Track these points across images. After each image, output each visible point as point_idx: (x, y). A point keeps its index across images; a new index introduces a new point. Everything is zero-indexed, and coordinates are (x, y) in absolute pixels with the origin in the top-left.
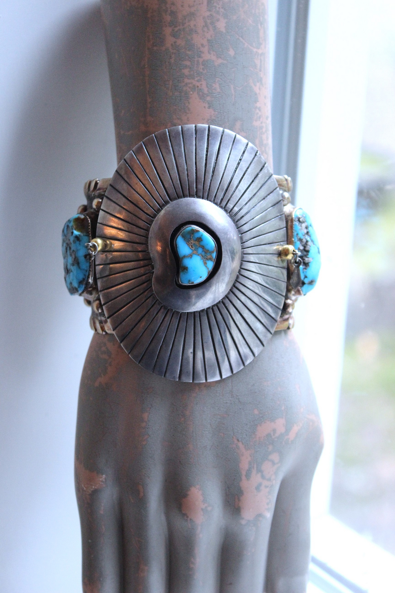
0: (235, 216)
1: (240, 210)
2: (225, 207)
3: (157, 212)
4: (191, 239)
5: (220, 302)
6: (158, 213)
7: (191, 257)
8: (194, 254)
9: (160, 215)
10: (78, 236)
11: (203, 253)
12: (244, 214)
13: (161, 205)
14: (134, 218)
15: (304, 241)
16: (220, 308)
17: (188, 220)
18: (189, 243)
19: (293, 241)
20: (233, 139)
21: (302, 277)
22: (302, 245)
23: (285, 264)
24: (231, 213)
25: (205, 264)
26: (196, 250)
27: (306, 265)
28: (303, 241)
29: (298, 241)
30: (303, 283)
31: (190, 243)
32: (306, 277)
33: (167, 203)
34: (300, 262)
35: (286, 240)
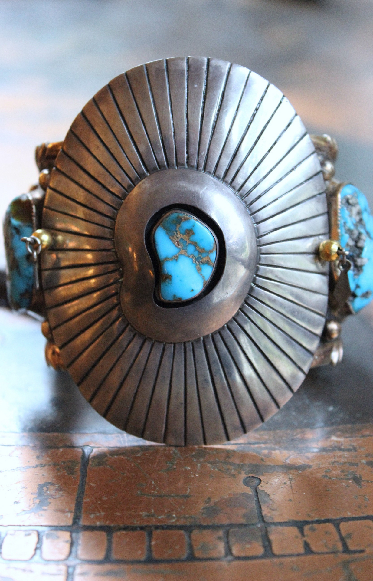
0: (247, 196)
1: (255, 186)
2: (231, 183)
3: (128, 190)
4: (176, 231)
5: (223, 327)
6: (129, 192)
7: (176, 260)
8: (181, 254)
9: (131, 195)
10: (17, 227)
11: (196, 254)
12: (261, 192)
13: (133, 179)
14: (94, 200)
15: (356, 233)
16: (225, 337)
17: (172, 202)
18: (173, 237)
19: (337, 233)
20: (246, 79)
21: (352, 286)
22: (353, 240)
23: (326, 269)
24: (241, 191)
25: (199, 270)
26: (184, 248)
27: (359, 268)
28: (353, 233)
29: (346, 233)
30: (354, 296)
31: (175, 237)
32: (358, 286)
33: (142, 176)
34: (348, 265)
35: (327, 231)
